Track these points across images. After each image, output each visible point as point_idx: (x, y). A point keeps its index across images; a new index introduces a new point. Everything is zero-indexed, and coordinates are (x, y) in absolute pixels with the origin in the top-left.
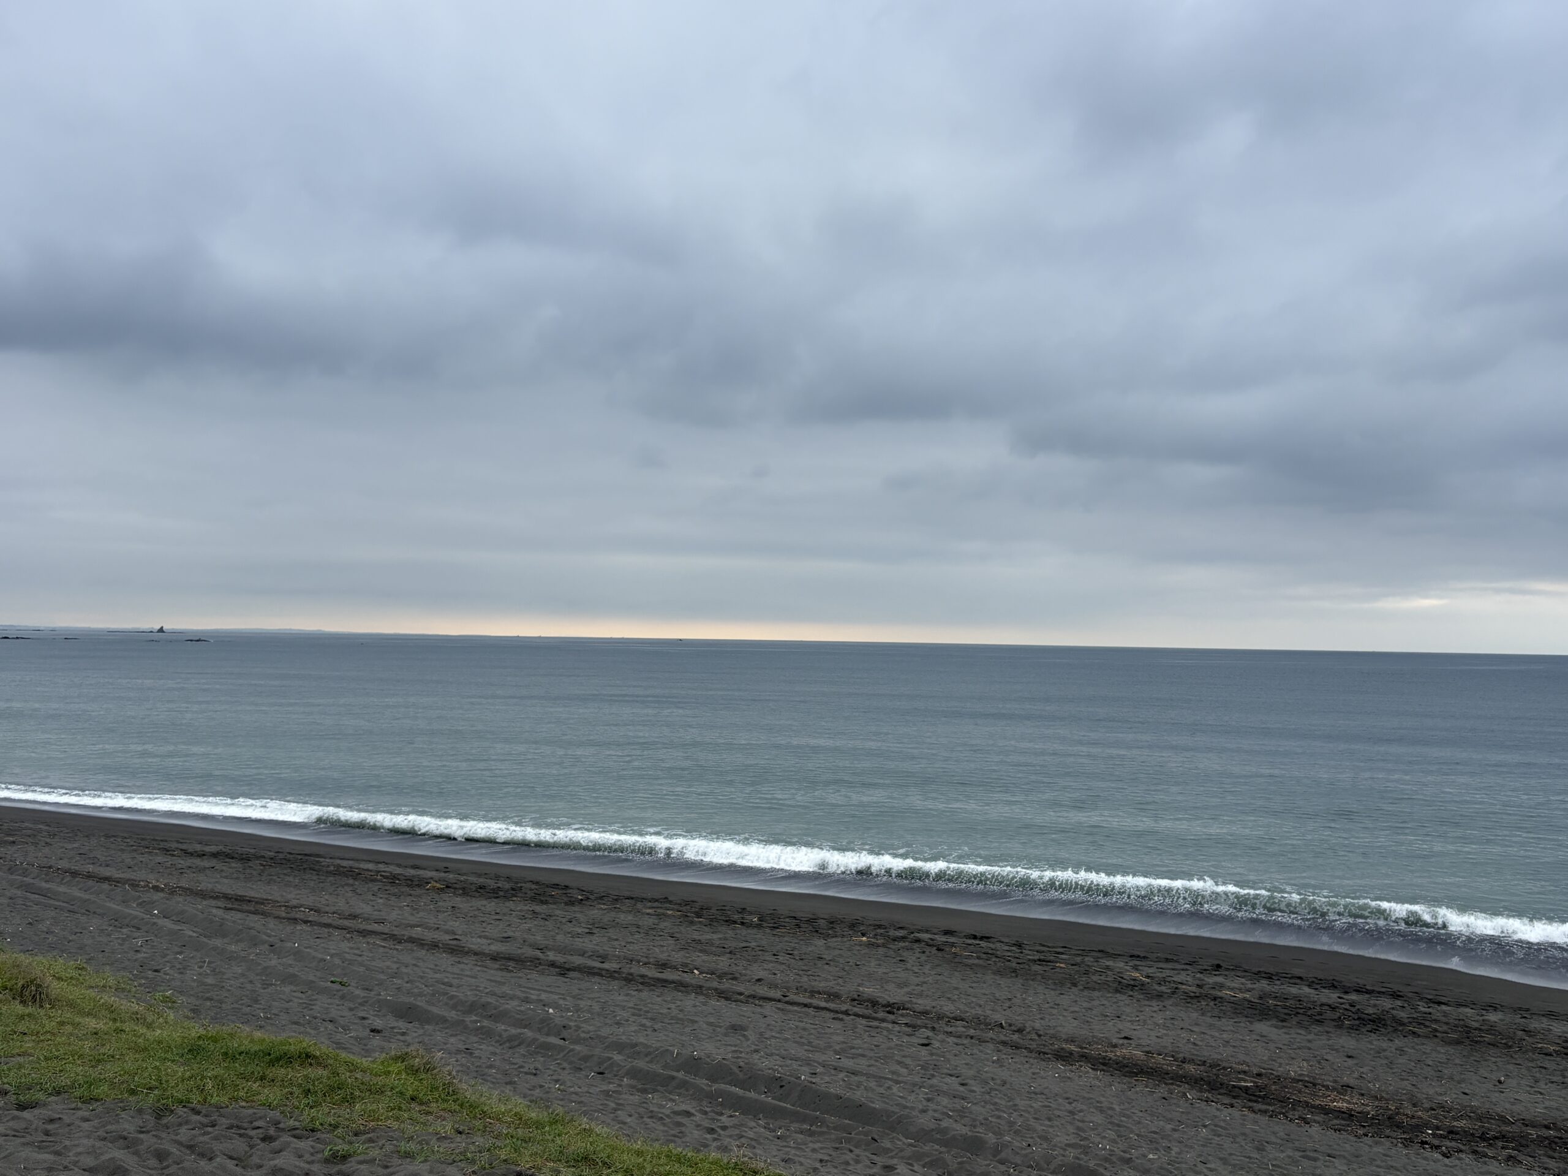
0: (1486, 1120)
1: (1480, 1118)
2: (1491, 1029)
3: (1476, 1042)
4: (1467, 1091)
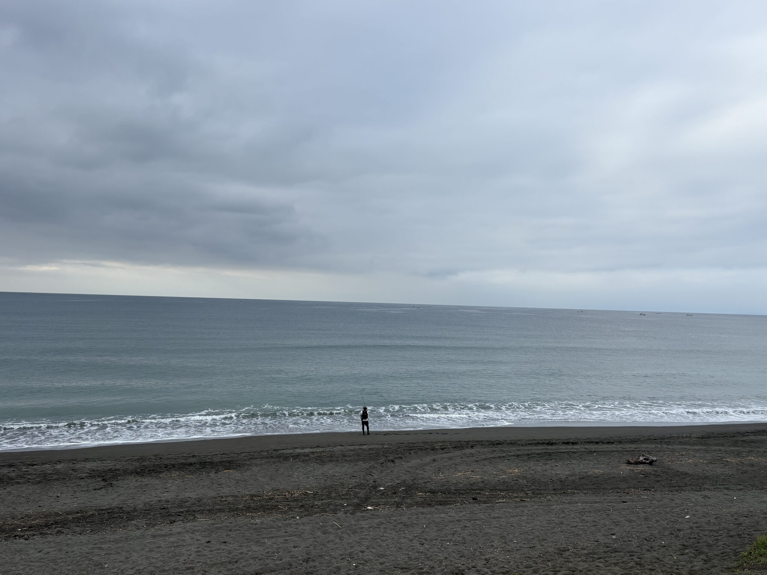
0: (48, 517)
1: (46, 517)
2: (57, 472)
3: (49, 480)
4: (41, 505)
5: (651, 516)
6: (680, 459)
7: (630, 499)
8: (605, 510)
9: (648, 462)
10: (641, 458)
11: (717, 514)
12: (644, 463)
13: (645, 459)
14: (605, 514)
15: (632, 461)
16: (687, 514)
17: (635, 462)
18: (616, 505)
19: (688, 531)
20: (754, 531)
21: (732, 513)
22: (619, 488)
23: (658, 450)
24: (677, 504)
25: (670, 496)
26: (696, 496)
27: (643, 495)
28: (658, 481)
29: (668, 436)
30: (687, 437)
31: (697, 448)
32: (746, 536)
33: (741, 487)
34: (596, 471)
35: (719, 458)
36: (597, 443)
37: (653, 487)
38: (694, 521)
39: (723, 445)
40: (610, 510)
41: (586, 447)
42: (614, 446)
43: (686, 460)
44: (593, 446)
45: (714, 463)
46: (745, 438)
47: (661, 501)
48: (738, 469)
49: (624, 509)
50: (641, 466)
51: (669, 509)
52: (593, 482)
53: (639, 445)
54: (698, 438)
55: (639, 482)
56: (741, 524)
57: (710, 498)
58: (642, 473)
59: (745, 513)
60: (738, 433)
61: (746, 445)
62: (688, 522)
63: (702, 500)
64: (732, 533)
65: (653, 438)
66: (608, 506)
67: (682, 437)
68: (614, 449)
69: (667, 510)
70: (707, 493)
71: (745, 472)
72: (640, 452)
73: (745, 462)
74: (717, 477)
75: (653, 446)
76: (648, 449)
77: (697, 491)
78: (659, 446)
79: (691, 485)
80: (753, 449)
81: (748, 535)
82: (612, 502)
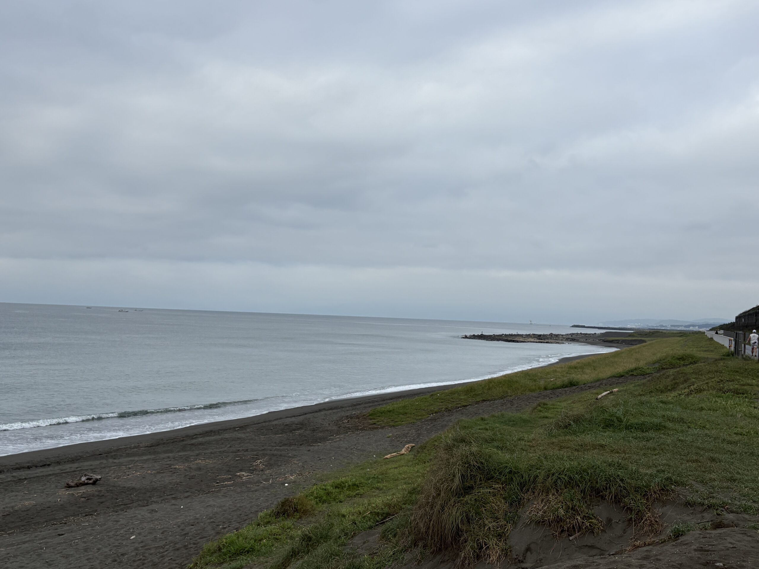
5: (92, 545)
6: (127, 473)
7: (68, 530)
8: (36, 550)
9: (91, 482)
10: (84, 479)
11: (163, 528)
12: (87, 484)
13: (88, 479)
14: (36, 555)
15: (72, 484)
16: (132, 534)
17: (76, 484)
18: (50, 540)
19: (133, 554)
20: (200, 538)
21: (179, 524)
22: (55, 519)
23: (103, 466)
24: (122, 524)
25: (115, 517)
26: (143, 512)
27: (84, 522)
28: (102, 503)
29: (115, 448)
30: (135, 447)
31: (145, 458)
32: (191, 546)
33: (188, 494)
34: (27, 503)
35: (167, 466)
36: (29, 468)
37: (96, 511)
38: (140, 540)
39: (171, 451)
40: (42, 549)
41: (14, 474)
42: (51, 468)
43: (133, 474)
44: (23, 473)
45: (163, 473)
46: (194, 441)
47: (105, 524)
48: (186, 476)
49: (60, 544)
50: (83, 488)
51: (113, 533)
52: (22, 518)
53: (81, 464)
54: (147, 446)
55: (80, 507)
56: (188, 533)
57: (157, 511)
58: (83, 496)
59: (192, 521)
60: (187, 436)
61: (194, 448)
62: (134, 543)
63: (149, 515)
64: (178, 546)
65: (98, 453)
66: (40, 544)
67: (131, 448)
68: (51, 473)
69: (111, 534)
70: (154, 506)
71: (193, 477)
72: (83, 472)
73: (193, 467)
74: (165, 488)
75: (98, 462)
76: (92, 467)
77: (144, 506)
78: (104, 461)
79: (138, 500)
80: (201, 451)
81: (194, 544)
82: (45, 538)
